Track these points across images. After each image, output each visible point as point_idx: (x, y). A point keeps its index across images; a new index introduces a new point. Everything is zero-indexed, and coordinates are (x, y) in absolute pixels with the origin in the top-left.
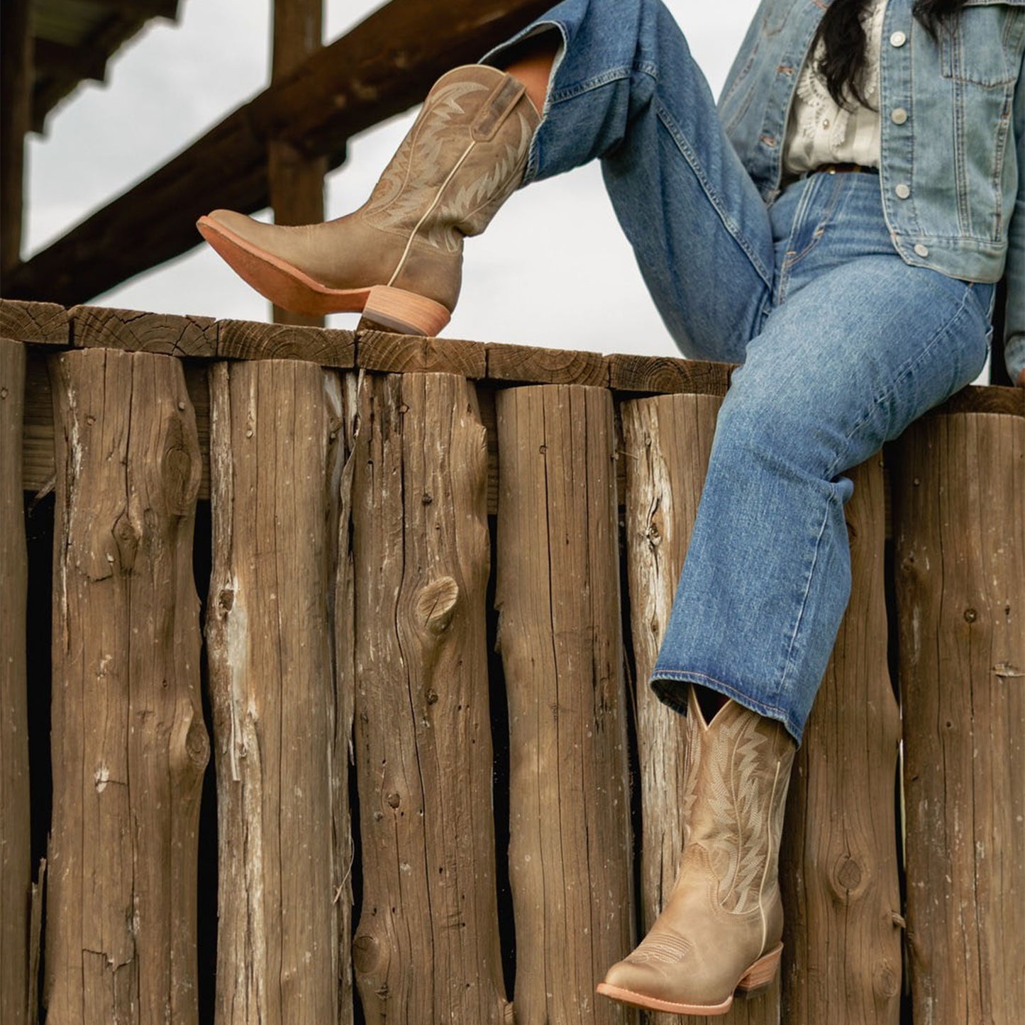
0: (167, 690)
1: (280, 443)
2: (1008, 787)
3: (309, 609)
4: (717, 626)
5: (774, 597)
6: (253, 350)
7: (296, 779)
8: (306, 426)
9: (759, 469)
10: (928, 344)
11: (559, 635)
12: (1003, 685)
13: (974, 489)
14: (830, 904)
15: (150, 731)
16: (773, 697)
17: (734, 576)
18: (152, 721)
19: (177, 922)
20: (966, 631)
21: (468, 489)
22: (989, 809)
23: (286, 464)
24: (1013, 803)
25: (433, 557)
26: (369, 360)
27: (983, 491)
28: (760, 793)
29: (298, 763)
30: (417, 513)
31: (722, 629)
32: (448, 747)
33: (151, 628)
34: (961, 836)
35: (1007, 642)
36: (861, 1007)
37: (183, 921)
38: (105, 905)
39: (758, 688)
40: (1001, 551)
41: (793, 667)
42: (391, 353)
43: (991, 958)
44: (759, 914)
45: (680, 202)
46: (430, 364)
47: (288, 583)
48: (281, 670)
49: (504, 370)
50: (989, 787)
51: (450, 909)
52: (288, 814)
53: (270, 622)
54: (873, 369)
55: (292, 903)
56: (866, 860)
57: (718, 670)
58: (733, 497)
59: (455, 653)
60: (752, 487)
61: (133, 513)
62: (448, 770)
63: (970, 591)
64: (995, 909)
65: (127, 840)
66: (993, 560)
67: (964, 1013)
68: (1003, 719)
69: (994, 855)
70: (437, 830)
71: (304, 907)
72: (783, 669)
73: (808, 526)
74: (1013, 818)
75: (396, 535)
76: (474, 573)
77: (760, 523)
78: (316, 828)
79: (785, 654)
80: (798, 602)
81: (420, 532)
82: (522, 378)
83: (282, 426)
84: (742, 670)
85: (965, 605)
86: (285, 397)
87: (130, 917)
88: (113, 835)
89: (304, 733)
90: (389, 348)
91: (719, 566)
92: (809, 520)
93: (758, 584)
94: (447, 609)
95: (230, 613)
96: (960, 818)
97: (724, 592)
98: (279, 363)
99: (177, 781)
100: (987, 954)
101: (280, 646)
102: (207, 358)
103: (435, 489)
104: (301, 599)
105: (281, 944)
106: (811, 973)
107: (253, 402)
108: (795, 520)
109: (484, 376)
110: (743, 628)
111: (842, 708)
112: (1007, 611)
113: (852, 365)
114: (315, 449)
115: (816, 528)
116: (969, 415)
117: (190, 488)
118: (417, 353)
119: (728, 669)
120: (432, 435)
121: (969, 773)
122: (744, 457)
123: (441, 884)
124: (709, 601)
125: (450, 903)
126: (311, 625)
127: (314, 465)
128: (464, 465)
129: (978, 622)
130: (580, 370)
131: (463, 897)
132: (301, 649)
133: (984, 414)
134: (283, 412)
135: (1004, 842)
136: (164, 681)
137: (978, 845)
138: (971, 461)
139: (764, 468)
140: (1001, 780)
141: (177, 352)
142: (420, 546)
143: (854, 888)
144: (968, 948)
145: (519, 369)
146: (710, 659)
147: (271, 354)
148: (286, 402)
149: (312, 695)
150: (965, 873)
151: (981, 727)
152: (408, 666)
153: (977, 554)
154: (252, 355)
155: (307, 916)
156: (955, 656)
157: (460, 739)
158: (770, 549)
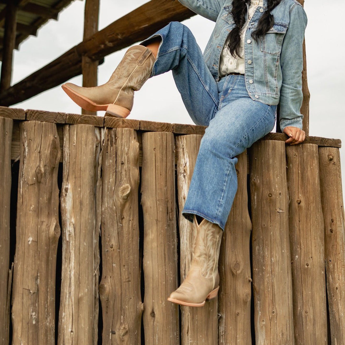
0: (49, 215)
1: (83, 147)
2: (280, 242)
3: (89, 193)
4: (200, 198)
5: (215, 190)
7: (84, 241)
8: (90, 143)
9: (212, 155)
11: (158, 200)
12: (279, 214)
13: (271, 161)
14: (231, 275)
15: (44, 227)
17: (205, 185)
18: (45, 224)
19: (50, 281)
20: (269, 200)
21: (134, 160)
22: (275, 248)
23: (84, 153)
24: (281, 247)
25: (124, 179)
26: (108, 124)
27: (273, 161)
28: (213, 244)
29: (85, 236)
30: (120, 167)
32: (127, 232)
33: (45, 198)
34: (267, 256)
35: (280, 203)
36: (240, 304)
37: (52, 280)
38: (30, 276)
39: (211, 215)
40: (278, 178)
41: (221, 209)
42: (114, 123)
43: (276, 290)
44: (212, 278)
45: (193, 82)
46: (124, 126)
47: (84, 186)
48: (81, 210)
49: (144, 128)
50: (275, 243)
51: (126, 277)
52: (82, 250)
53: (78, 196)
54: (243, 129)
55: (82, 275)
56: (241, 263)
57: (200, 210)
58: (204, 163)
59: (129, 205)
60: (210, 160)
61: (41, 166)
62: (127, 238)
63: (270, 188)
64: (276, 276)
65: (36, 257)
66: (276, 180)
67: (268, 306)
68: (279, 224)
69: (276, 261)
70: (123, 254)
71: (86, 276)
72: (218, 210)
73: (225, 171)
74: (282, 251)
75: (114, 173)
76: (135, 183)
77: (212, 170)
78: (90, 254)
80: (222, 191)
81: (121, 172)
82: (149, 130)
83: (83, 143)
84: (207, 210)
85: (269, 192)
86: (84, 134)
87: (36, 279)
88: (33, 256)
89: (87, 228)
90: (113, 121)
91: (201, 182)
92: (225, 169)
93: (211, 187)
94: (127, 193)
95: (67, 194)
96: (267, 251)
97: (202, 189)
98: (83, 125)
99: (51, 241)
100: (274, 289)
101: (81, 203)
102: (63, 124)
103: (125, 160)
104: (87, 190)
105: (79, 286)
106: (226, 294)
108: (221, 169)
109: (139, 129)
110: (207, 199)
111: (235, 220)
112: (280, 194)
113: (238, 127)
114: (92, 149)
115: (227, 171)
116: (270, 141)
117: (57, 159)
118: (121, 123)
119: (203, 210)
120: (124, 145)
121: (270, 238)
123: (124, 270)
124: (198, 191)
125: (126, 275)
126: (90, 197)
127: (92, 153)
128: (133, 154)
129: (272, 197)
130: (165, 128)
131: (130, 273)
132: (87, 205)
133: (274, 141)
134: (84, 139)
135: (279, 258)
136: (49, 213)
137: (272, 259)
138: (270, 153)
139: (213, 155)
140: (278, 241)
141: (55, 122)
142: (120, 175)
143: (238, 271)
144: (269, 287)
145: (149, 127)
146: (198, 207)
147: (81, 123)
148: (84, 136)
149: (90, 217)
150: (269, 266)
151: (273, 226)
152: (116, 209)
153: (272, 179)
154: (75, 123)
155: (86, 278)
156: (266, 206)
157: (130, 229)
158: (215, 177)
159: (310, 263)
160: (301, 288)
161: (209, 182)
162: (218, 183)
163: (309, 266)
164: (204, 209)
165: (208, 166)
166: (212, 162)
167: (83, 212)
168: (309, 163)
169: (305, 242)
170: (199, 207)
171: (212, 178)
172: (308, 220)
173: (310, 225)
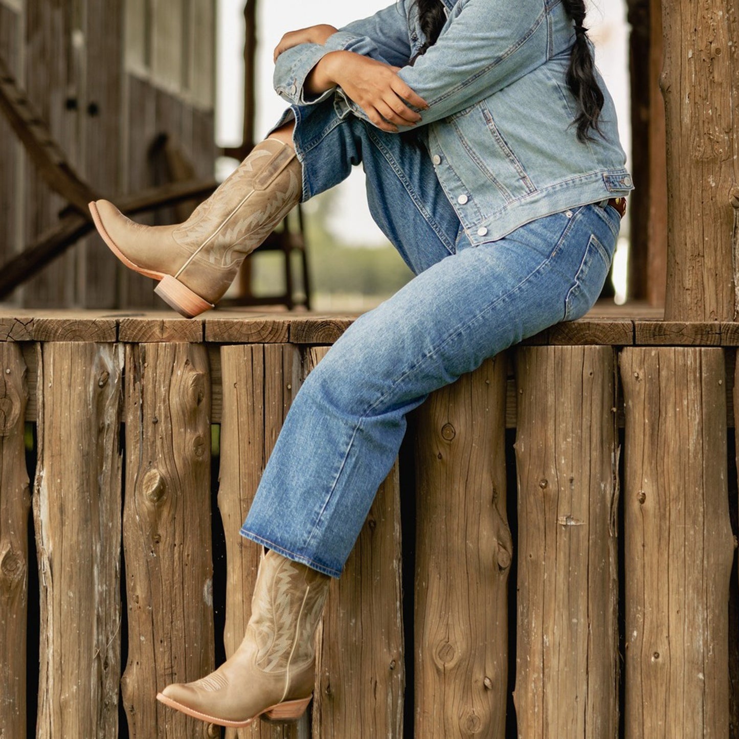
1: (63, 391)
2: (566, 600)
3: (78, 488)
4: (271, 504)
5: (310, 488)
6: (52, 335)
7: (70, 587)
8: (78, 381)
9: (314, 409)
10: (481, 312)
12: (566, 531)
13: (551, 398)
16: (301, 550)
20: (541, 494)
21: (181, 413)
22: (552, 614)
23: (66, 403)
24: (569, 610)
25: (159, 455)
26: (126, 336)
27: (557, 398)
28: (292, 603)
29: (71, 578)
30: (150, 429)
31: (274, 506)
32: (168, 569)
34: (535, 631)
35: (570, 502)
37: (5, 665)
39: (291, 543)
40: (569, 440)
41: (317, 531)
42: (140, 331)
43: (550, 712)
46: (165, 336)
47: (67, 472)
48: (62, 523)
49: (215, 336)
50: (553, 599)
51: (166, 665)
52: (65, 607)
53: (57, 495)
55: (67, 658)
56: (459, 644)
57: (264, 532)
58: (299, 425)
59: (169, 513)
60: (307, 419)
62: (168, 582)
63: (545, 467)
64: (553, 680)
66: (563, 446)
68: (565, 554)
69: (554, 644)
70: (159, 617)
71: (73, 660)
72: (310, 533)
73: (340, 445)
74: (570, 620)
75: (137, 442)
76: (184, 464)
77: (308, 442)
78: (82, 615)
79: (313, 523)
80: (327, 492)
81: (152, 440)
82: (227, 340)
83: (65, 382)
84: (281, 532)
85: (541, 477)
86: (66, 365)
89: (75, 560)
90: (139, 328)
91: (282, 467)
92: (341, 442)
93: (302, 480)
94: (153, 489)
95: (41, 489)
96: (535, 619)
98: (63, 344)
100: (547, 709)
101: (62, 510)
102: (28, 341)
103: (160, 414)
104: (74, 482)
105: (61, 680)
106: (426, 715)
107: (52, 366)
109: (202, 340)
110: (290, 506)
111: (449, 545)
112: (571, 480)
113: (403, 335)
114: (83, 394)
115: (345, 446)
116: (549, 347)
117: (11, 419)
118: (157, 330)
119: (272, 531)
120: (159, 381)
121: (541, 588)
122: (307, 400)
123: (161, 649)
124: (270, 489)
125: (166, 661)
126: (80, 498)
127: (82, 404)
128: (178, 399)
129: (548, 488)
130: (268, 333)
131: (176, 658)
132: (73, 512)
133: (560, 347)
134: (65, 373)
135: (561, 637)
137: (545, 637)
138: (550, 378)
139: (317, 408)
140: (562, 594)
141: (9, 339)
142: (151, 448)
143: (448, 662)
144: (536, 704)
145: (225, 335)
146: (261, 525)
147: (63, 337)
148: (66, 367)
149: (80, 538)
150: (536, 655)
151: (549, 559)
152: (141, 520)
153: (551, 442)
154: (52, 339)
155: (75, 665)
156: (535, 510)
157: (175, 564)
158: (312, 458)
159: (662, 650)
160: (640, 711)
161: (301, 469)
162: (319, 473)
163: (660, 660)
164: (276, 530)
165: (304, 432)
166: (311, 425)
167: (66, 528)
168: (672, 399)
169: (655, 598)
170: (264, 524)
171: (307, 461)
172: (664, 543)
173: (666, 556)
